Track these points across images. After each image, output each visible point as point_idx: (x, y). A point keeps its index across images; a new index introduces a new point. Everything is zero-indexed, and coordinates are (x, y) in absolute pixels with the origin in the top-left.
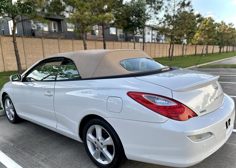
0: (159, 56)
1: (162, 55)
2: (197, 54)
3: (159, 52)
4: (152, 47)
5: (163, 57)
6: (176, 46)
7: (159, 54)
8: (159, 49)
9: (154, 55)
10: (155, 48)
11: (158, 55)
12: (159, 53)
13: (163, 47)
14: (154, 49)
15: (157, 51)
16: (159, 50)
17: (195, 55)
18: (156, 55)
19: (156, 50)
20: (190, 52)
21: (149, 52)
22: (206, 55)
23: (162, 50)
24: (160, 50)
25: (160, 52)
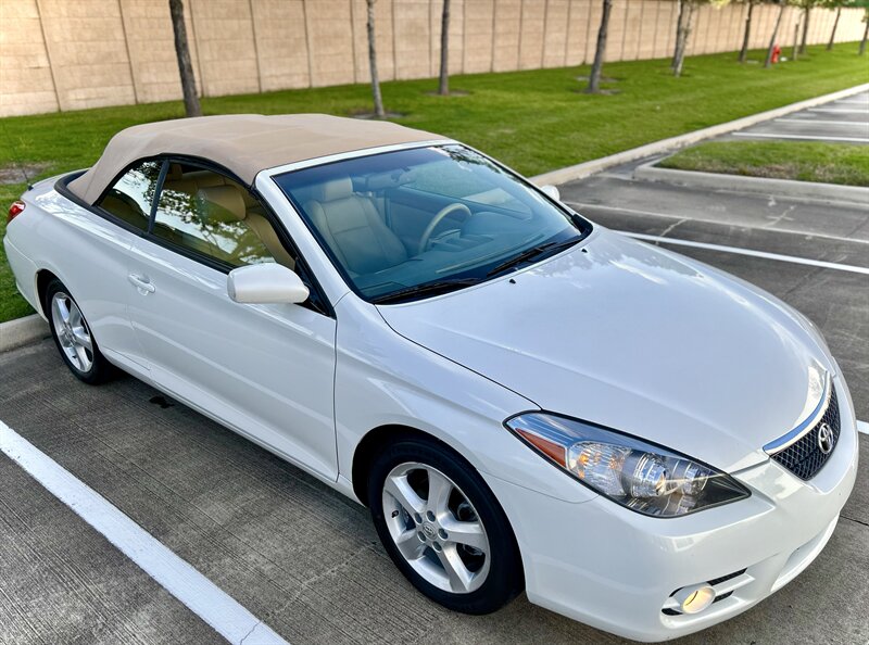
0: (565, 58)
1: (583, 52)
2: (754, 51)
3: (567, 38)
4: (526, 15)
5: (584, 64)
6: (658, 11)
7: (566, 50)
8: (568, 26)
9: (538, 54)
10: (545, 20)
11: (561, 53)
12: (566, 44)
13: (590, 14)
14: (542, 23)
15: (555, 36)
16: (568, 32)
17: (742, 55)
18: (548, 53)
19: (548, 29)
20: (728, 38)
21: (514, 42)
22: (796, 55)
23: (586, 28)
24: (572, 28)
25: (571, 40)
